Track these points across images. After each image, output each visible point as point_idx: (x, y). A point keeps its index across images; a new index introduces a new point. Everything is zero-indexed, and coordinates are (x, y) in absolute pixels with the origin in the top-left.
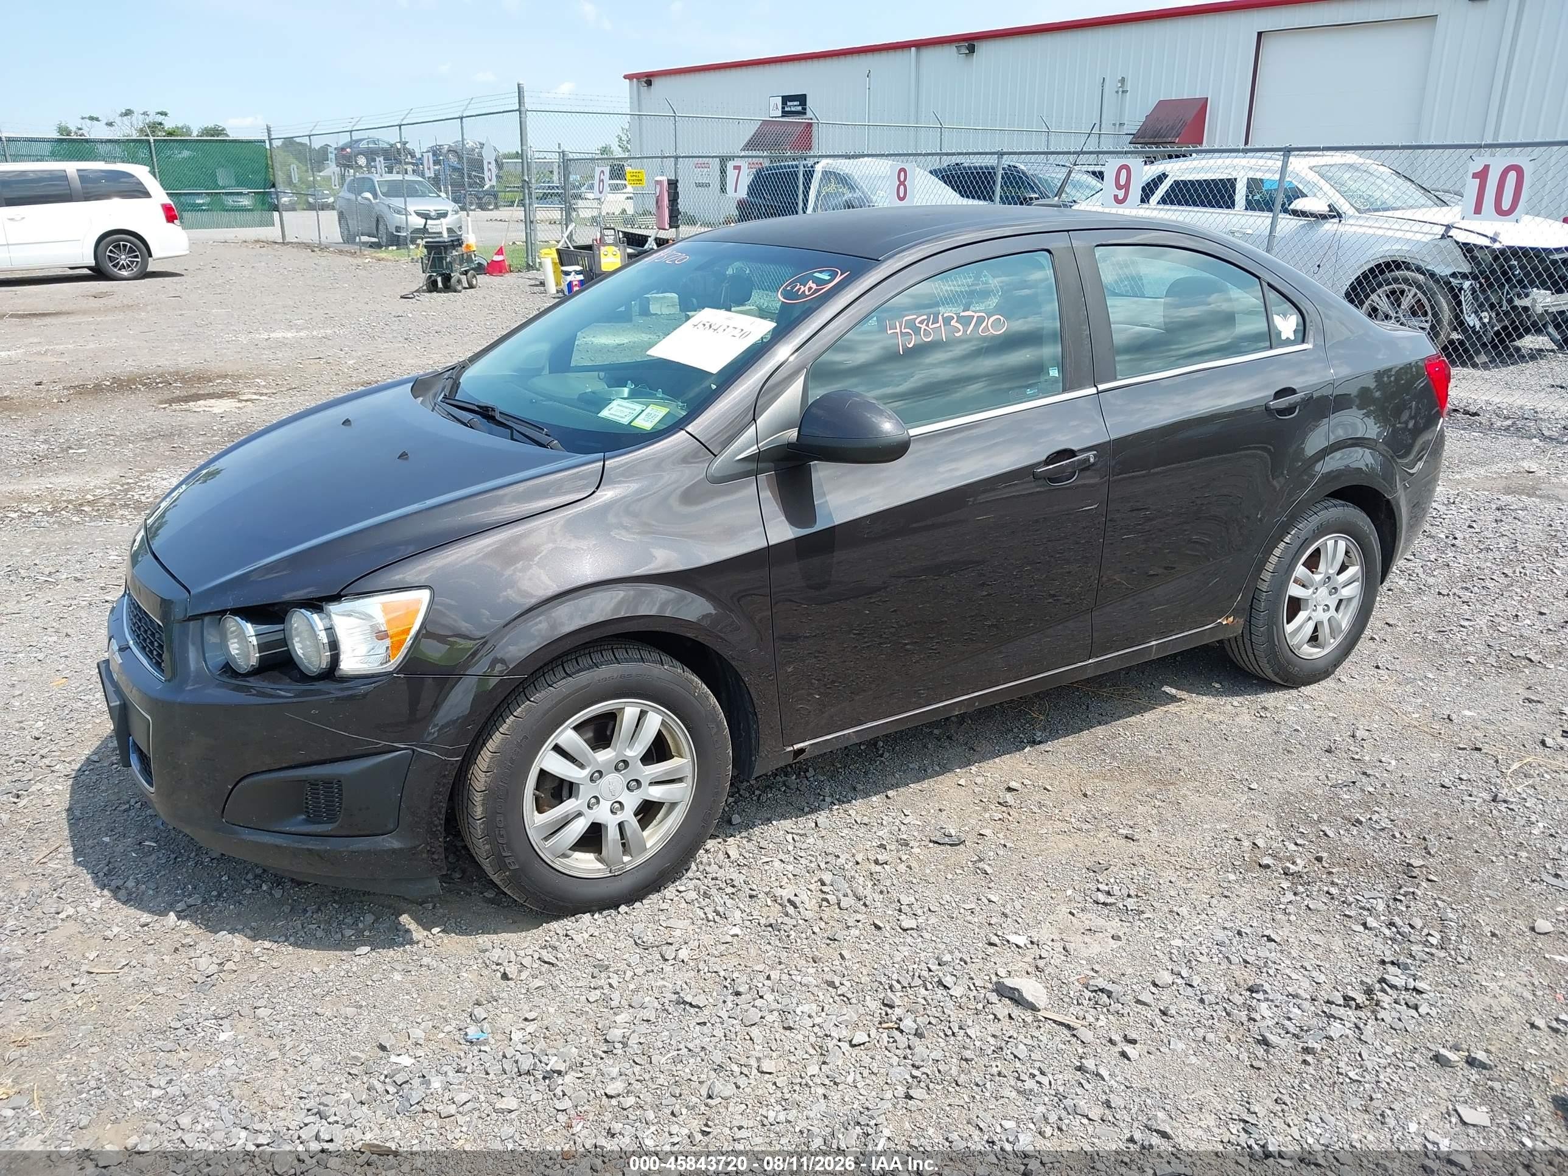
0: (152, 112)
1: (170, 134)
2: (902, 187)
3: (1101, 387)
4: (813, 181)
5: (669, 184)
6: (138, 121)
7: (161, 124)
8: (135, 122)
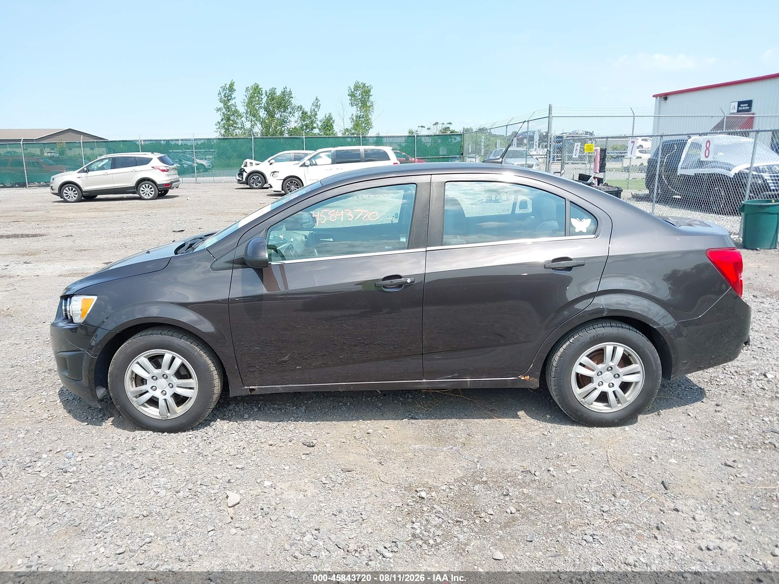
0: (445, 123)
1: (452, 132)
2: (707, 151)
3: (428, 249)
4: (685, 148)
5: (601, 151)
6: (440, 127)
7: (448, 128)
8: (438, 128)
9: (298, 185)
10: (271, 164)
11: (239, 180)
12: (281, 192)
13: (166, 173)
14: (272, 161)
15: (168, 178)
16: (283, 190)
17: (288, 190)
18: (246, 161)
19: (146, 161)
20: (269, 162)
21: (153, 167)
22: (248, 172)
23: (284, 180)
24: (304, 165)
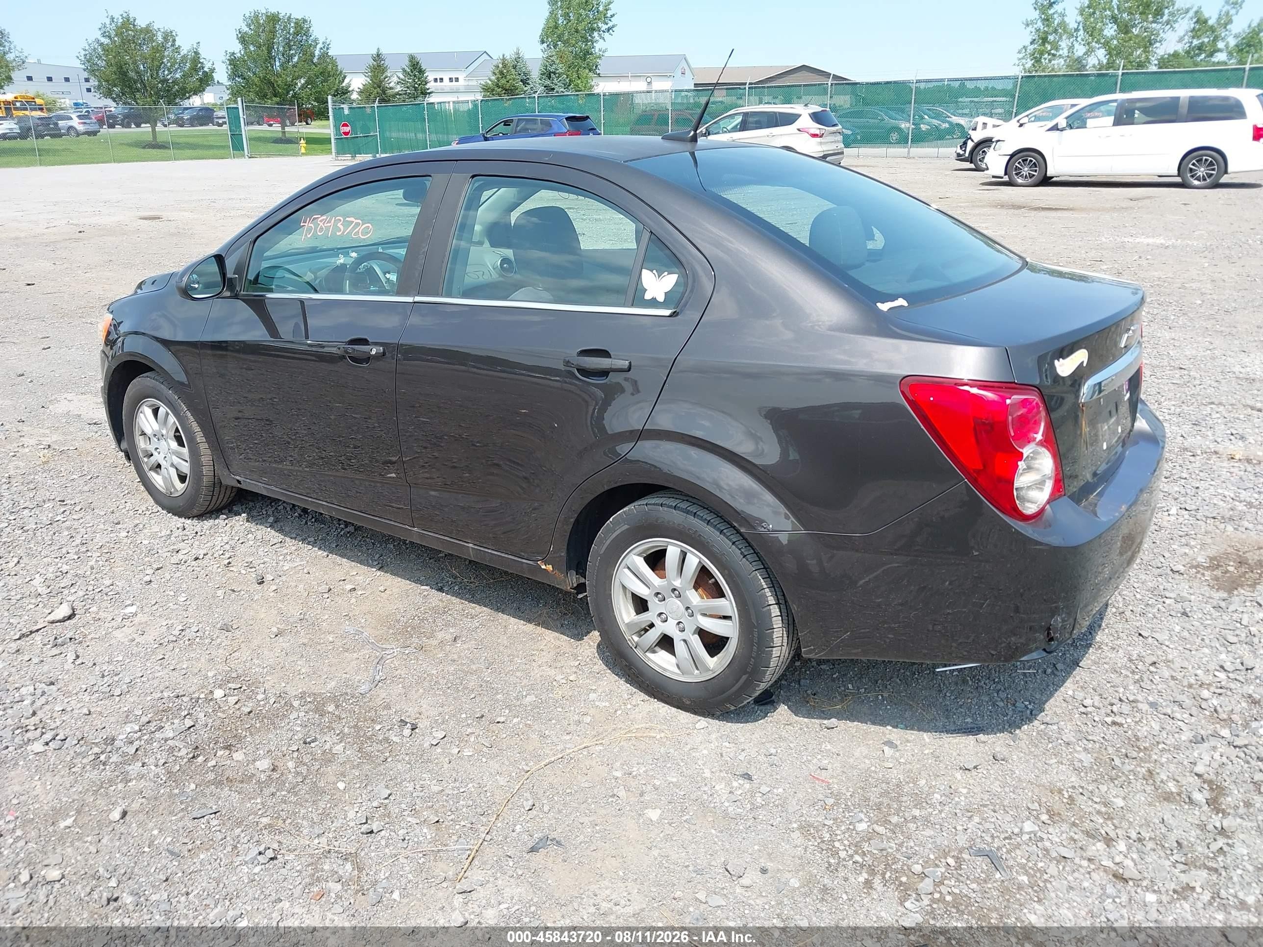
3: (417, 298)
9: (1036, 166)
10: (1021, 125)
11: (959, 155)
12: (1002, 178)
13: (818, 139)
14: (1025, 120)
15: (820, 148)
16: (1006, 174)
17: (1017, 174)
18: (977, 119)
19: (788, 119)
20: (1018, 121)
21: (799, 130)
22: (976, 141)
23: (1012, 156)
24: (1055, 128)
